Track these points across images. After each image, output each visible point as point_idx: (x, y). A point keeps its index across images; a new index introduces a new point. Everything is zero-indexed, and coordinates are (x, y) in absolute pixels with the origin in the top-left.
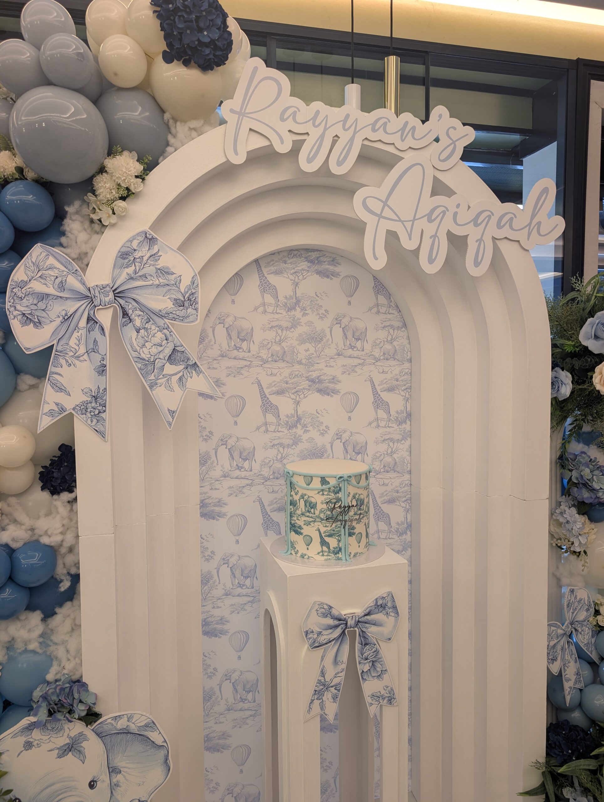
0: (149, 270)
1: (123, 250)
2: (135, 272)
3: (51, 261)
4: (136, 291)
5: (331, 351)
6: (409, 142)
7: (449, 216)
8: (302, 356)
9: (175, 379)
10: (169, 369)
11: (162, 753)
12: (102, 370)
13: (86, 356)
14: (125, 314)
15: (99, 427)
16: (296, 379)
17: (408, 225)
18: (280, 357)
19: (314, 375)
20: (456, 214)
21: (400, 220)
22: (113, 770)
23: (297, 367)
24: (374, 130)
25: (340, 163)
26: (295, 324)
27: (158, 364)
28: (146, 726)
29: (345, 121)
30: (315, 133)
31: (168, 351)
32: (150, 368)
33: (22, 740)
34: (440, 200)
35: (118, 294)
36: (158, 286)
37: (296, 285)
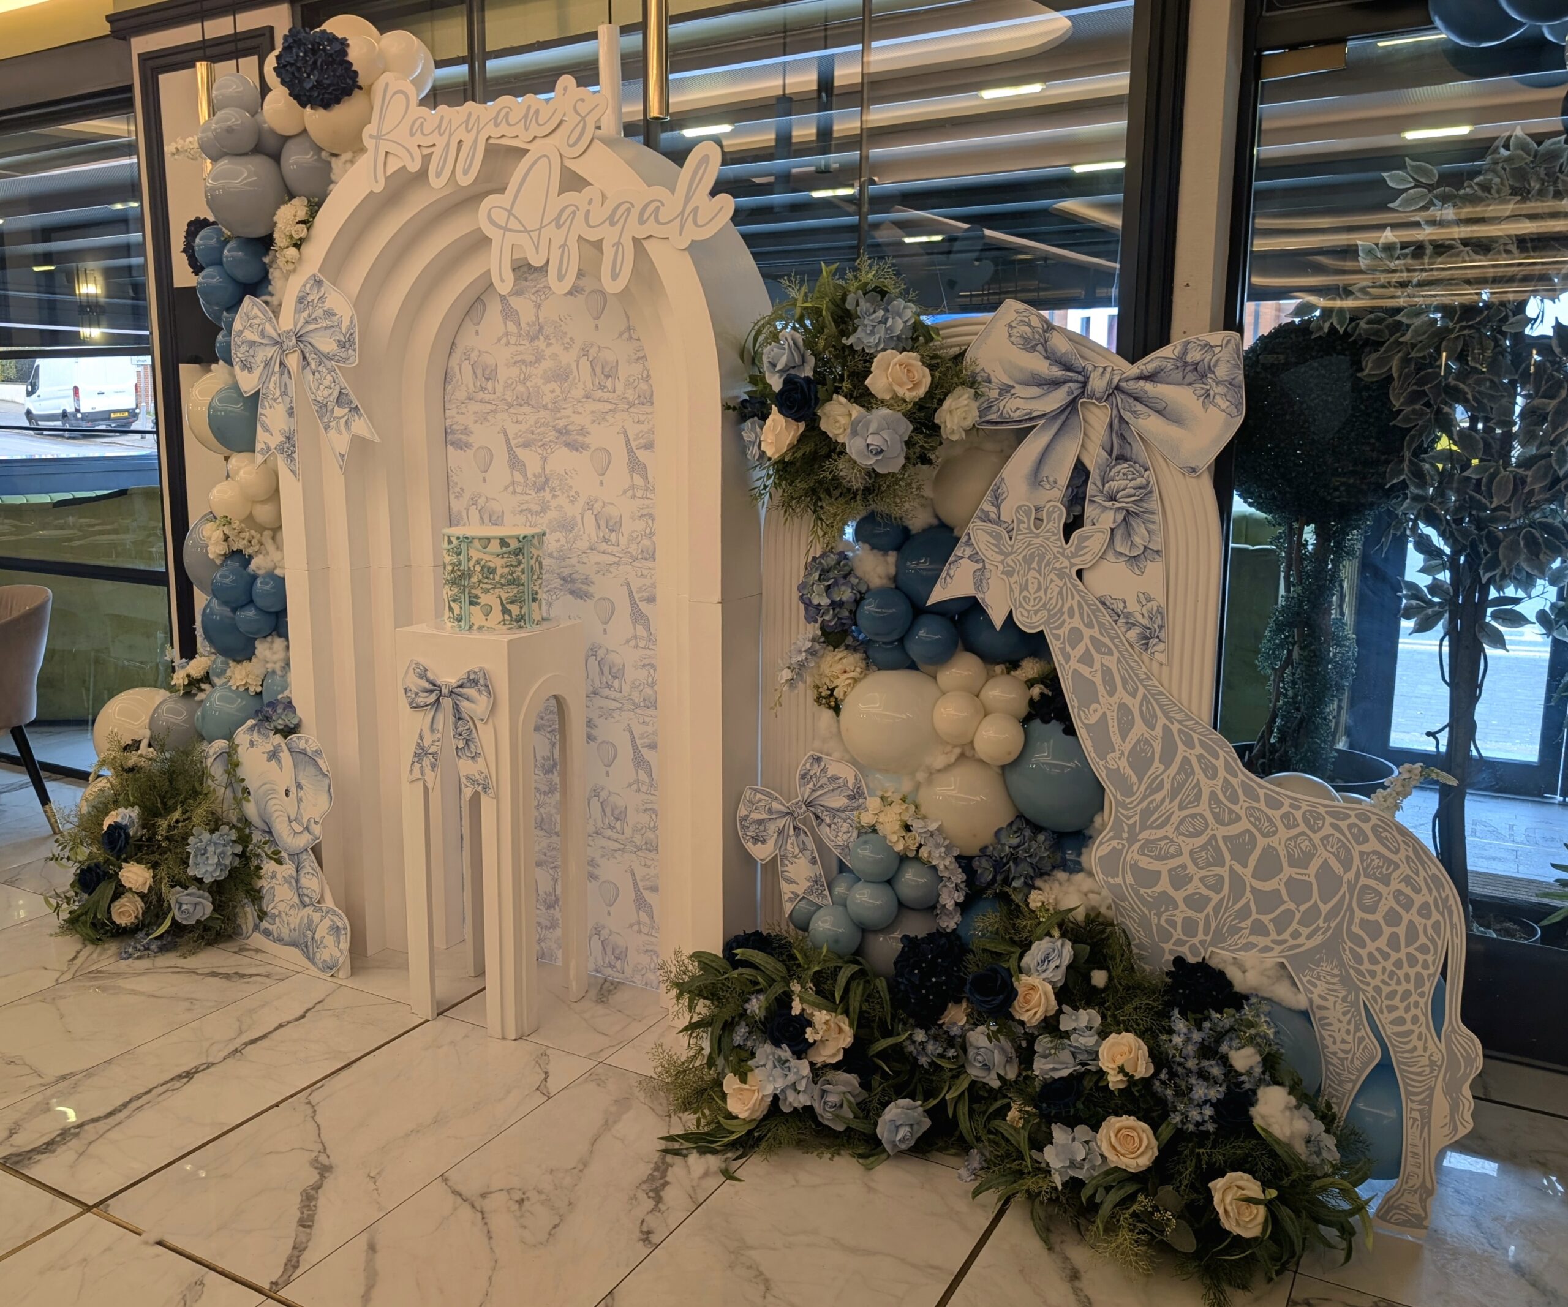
0: (319, 312)
1: (301, 294)
2: (309, 316)
3: (256, 311)
4: (311, 335)
5: (578, 393)
6: (535, 130)
7: (580, 215)
8: (547, 399)
9: (343, 421)
10: (339, 412)
11: (327, 781)
12: (291, 412)
13: (280, 400)
14: (304, 358)
15: (292, 467)
16: (542, 429)
17: (535, 235)
18: (524, 401)
19: (561, 423)
20: (588, 212)
21: (526, 231)
22: (299, 786)
23: (543, 413)
24: (496, 125)
25: (466, 172)
26: (539, 358)
27: (330, 406)
28: (316, 752)
29: (467, 122)
30: (441, 142)
31: (336, 394)
32: (324, 410)
33: (248, 737)
34: (571, 196)
35: (299, 338)
36: (326, 328)
37: (538, 307)
